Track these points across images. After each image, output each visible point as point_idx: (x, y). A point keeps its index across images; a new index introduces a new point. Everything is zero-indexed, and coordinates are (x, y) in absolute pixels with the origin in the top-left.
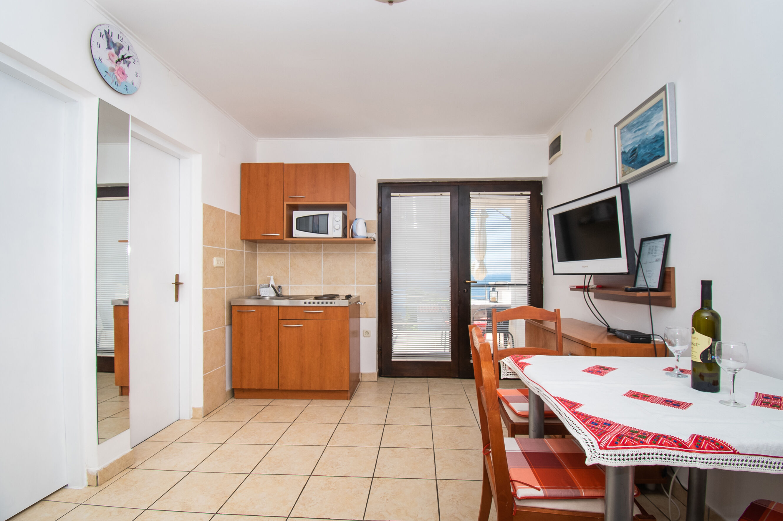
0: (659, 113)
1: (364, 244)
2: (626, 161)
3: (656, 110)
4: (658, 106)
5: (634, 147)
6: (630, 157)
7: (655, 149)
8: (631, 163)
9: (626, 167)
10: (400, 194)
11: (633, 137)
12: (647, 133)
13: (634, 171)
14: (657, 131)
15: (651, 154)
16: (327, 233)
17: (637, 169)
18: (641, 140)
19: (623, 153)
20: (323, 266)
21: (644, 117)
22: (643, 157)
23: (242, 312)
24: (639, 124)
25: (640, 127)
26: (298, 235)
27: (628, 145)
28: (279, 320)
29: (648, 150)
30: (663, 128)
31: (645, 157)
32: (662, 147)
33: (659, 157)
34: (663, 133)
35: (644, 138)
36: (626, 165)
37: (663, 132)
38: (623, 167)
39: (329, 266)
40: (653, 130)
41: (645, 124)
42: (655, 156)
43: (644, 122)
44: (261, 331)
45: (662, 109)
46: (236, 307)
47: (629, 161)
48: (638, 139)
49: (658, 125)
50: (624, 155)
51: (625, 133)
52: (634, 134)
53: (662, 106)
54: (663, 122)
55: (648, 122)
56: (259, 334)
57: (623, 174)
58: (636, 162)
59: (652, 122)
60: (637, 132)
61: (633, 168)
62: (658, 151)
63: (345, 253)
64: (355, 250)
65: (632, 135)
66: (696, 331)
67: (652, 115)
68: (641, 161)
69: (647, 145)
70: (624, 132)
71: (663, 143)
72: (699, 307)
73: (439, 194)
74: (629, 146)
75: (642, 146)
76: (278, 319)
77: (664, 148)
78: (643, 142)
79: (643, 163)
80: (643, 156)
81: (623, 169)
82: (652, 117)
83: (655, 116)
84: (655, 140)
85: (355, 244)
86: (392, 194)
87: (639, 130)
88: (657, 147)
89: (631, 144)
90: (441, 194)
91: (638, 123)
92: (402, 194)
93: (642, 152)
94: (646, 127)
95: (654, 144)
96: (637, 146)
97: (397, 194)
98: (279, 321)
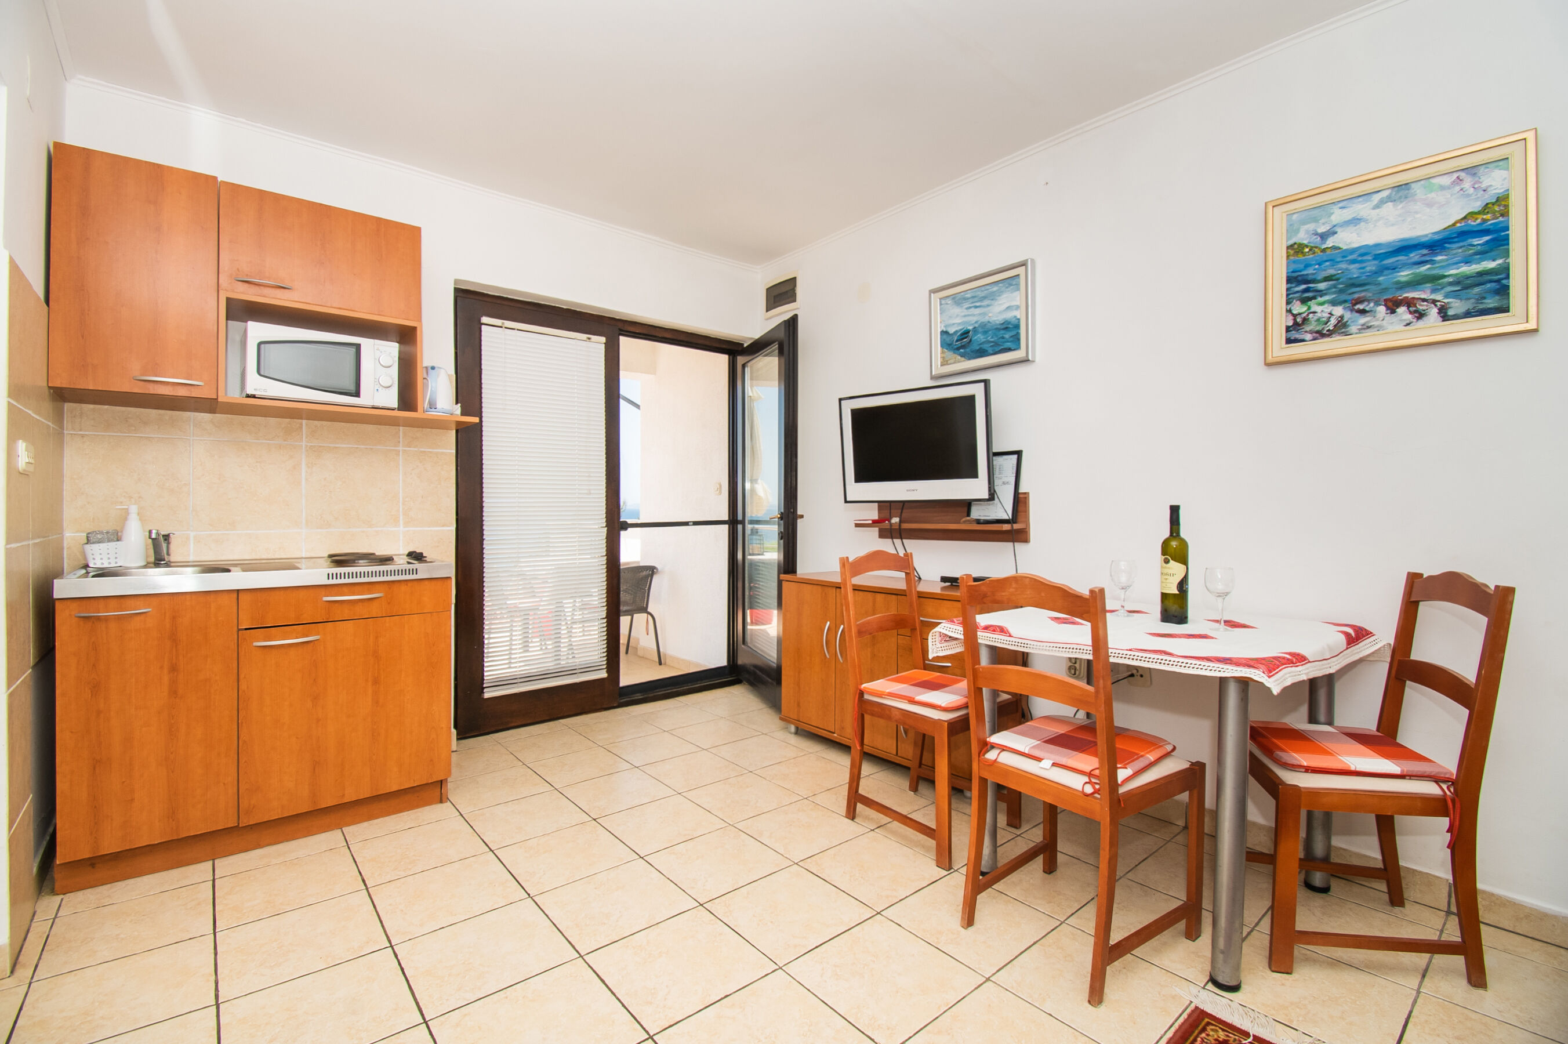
0: (1012, 293)
1: (424, 429)
2: (949, 345)
3: (1007, 288)
4: (1012, 282)
5: (965, 329)
6: (957, 341)
7: (1003, 338)
8: (958, 349)
9: (949, 354)
10: (503, 323)
11: (963, 314)
12: (990, 315)
13: (964, 361)
14: (1009, 315)
15: (996, 344)
16: (357, 394)
17: (969, 359)
18: (979, 322)
19: (944, 333)
20: (306, 479)
21: (985, 292)
22: (981, 346)
23: (98, 618)
24: (976, 299)
25: (978, 304)
26: (265, 390)
27: (954, 324)
28: (239, 630)
29: (992, 338)
30: (1019, 314)
31: (986, 346)
32: (1016, 338)
33: (1009, 350)
34: (1017, 321)
35: (986, 319)
36: (949, 351)
37: (1019, 319)
38: (943, 352)
39: (325, 479)
40: (1000, 313)
41: (986, 303)
42: (1002, 347)
43: (984, 298)
44: (174, 669)
45: (1018, 289)
46: (74, 605)
47: (956, 347)
48: (975, 319)
49: (1009, 308)
50: (945, 336)
51: (949, 305)
52: (965, 310)
53: (1018, 285)
54: (1018, 307)
55: (992, 300)
56: (166, 679)
57: (941, 362)
58: (968, 350)
59: (1000, 303)
60: (973, 309)
61: (962, 356)
62: (1008, 342)
63: (372, 449)
64: (399, 442)
65: (962, 312)
66: (1172, 560)
67: (1000, 293)
68: (978, 350)
69: (990, 330)
70: (947, 304)
71: (1018, 334)
72: (1167, 534)
73: (584, 336)
74: (956, 325)
75: (980, 330)
76: (236, 629)
77: (1019, 340)
78: (983, 325)
79: (981, 353)
80: (981, 344)
81: (943, 355)
82: (999, 296)
83: (1005, 295)
84: (1005, 326)
85: (401, 428)
86: (485, 320)
87: (976, 307)
88: (1007, 336)
89: (959, 324)
90: (589, 339)
91: (973, 297)
92: (509, 324)
93: (980, 337)
94: (988, 306)
95: (1002, 332)
96: (970, 328)
97: (498, 322)
98: (240, 632)
